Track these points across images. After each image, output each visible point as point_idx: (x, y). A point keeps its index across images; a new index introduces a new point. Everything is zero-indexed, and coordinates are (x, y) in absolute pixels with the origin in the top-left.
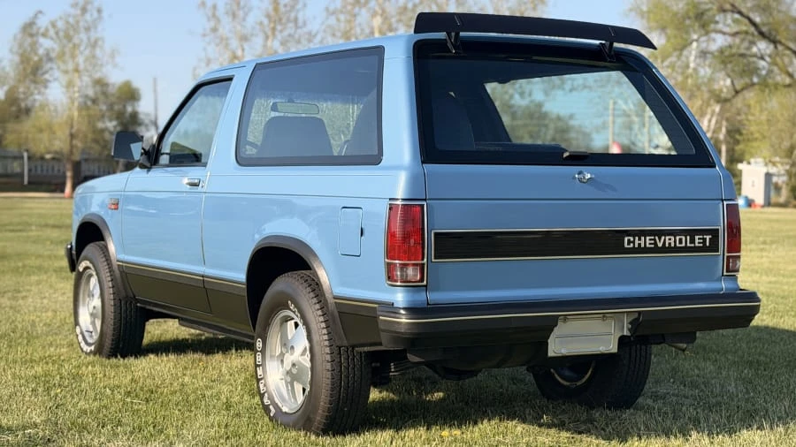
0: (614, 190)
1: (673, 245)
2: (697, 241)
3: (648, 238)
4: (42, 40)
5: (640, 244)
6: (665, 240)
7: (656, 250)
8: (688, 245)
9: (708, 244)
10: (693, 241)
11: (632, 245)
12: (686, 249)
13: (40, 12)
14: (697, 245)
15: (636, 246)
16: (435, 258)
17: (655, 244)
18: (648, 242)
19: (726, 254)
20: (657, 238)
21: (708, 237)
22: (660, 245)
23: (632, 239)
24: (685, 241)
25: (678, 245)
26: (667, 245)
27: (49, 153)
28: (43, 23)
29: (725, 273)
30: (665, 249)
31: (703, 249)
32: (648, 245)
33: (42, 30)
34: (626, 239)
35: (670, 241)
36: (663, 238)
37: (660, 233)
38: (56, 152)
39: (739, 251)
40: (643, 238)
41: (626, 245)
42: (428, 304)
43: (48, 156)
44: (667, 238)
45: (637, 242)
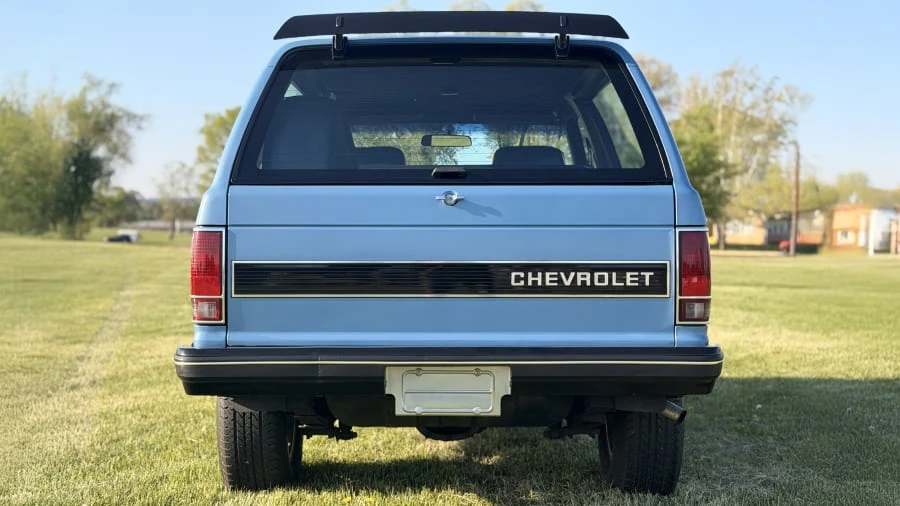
0: (498, 214)
1: (588, 284)
2: (629, 279)
3: (548, 274)
4: (776, 104)
5: (535, 282)
6: (575, 277)
7: (560, 288)
8: (614, 283)
9: (647, 283)
10: (621, 279)
11: (522, 283)
12: (610, 289)
13: (777, 78)
14: (628, 284)
15: (530, 283)
16: (236, 293)
17: (560, 281)
18: (548, 279)
19: (678, 297)
20: (562, 274)
21: (647, 275)
22: (567, 283)
23: (522, 275)
24: (607, 279)
25: (597, 283)
26: (579, 284)
27: (779, 213)
28: (778, 88)
29: (678, 322)
30: (574, 289)
31: (640, 289)
32: (548, 284)
33: (777, 96)
34: (513, 274)
35: (584, 278)
36: (572, 274)
37: (568, 269)
38: (785, 212)
39: (708, 294)
40: (540, 274)
41: (513, 283)
42: (227, 345)
43: (778, 217)
44: (579, 274)
45: (530, 279)
